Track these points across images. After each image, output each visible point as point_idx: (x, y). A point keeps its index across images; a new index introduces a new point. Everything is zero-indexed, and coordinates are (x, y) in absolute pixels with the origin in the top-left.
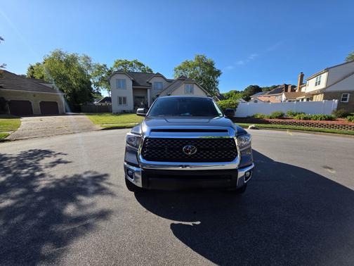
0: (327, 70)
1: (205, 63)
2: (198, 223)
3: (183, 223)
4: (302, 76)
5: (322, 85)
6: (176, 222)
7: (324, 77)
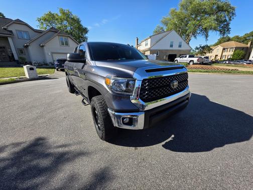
0: (150, 37)
1: (72, 19)
2: (173, 136)
3: (167, 141)
4: (137, 40)
5: (149, 46)
6: (163, 143)
7: (149, 40)
